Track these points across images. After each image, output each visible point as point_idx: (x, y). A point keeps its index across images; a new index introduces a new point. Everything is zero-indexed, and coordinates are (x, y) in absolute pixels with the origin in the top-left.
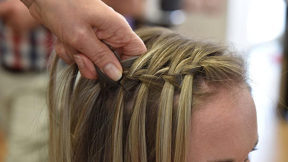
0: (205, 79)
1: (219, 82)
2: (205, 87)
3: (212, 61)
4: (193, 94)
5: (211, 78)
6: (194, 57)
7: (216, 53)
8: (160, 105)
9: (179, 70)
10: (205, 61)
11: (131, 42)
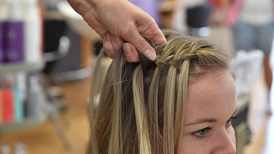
0: (198, 63)
1: (207, 65)
2: (198, 69)
3: (204, 52)
4: (189, 74)
5: (202, 62)
6: (191, 48)
7: (207, 46)
8: (168, 80)
9: (180, 57)
10: (199, 51)
11: (158, 34)
